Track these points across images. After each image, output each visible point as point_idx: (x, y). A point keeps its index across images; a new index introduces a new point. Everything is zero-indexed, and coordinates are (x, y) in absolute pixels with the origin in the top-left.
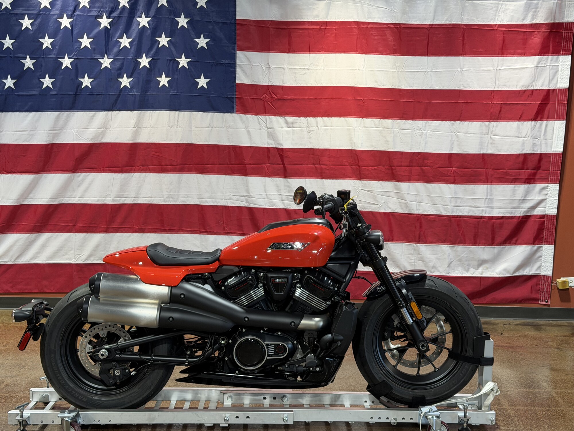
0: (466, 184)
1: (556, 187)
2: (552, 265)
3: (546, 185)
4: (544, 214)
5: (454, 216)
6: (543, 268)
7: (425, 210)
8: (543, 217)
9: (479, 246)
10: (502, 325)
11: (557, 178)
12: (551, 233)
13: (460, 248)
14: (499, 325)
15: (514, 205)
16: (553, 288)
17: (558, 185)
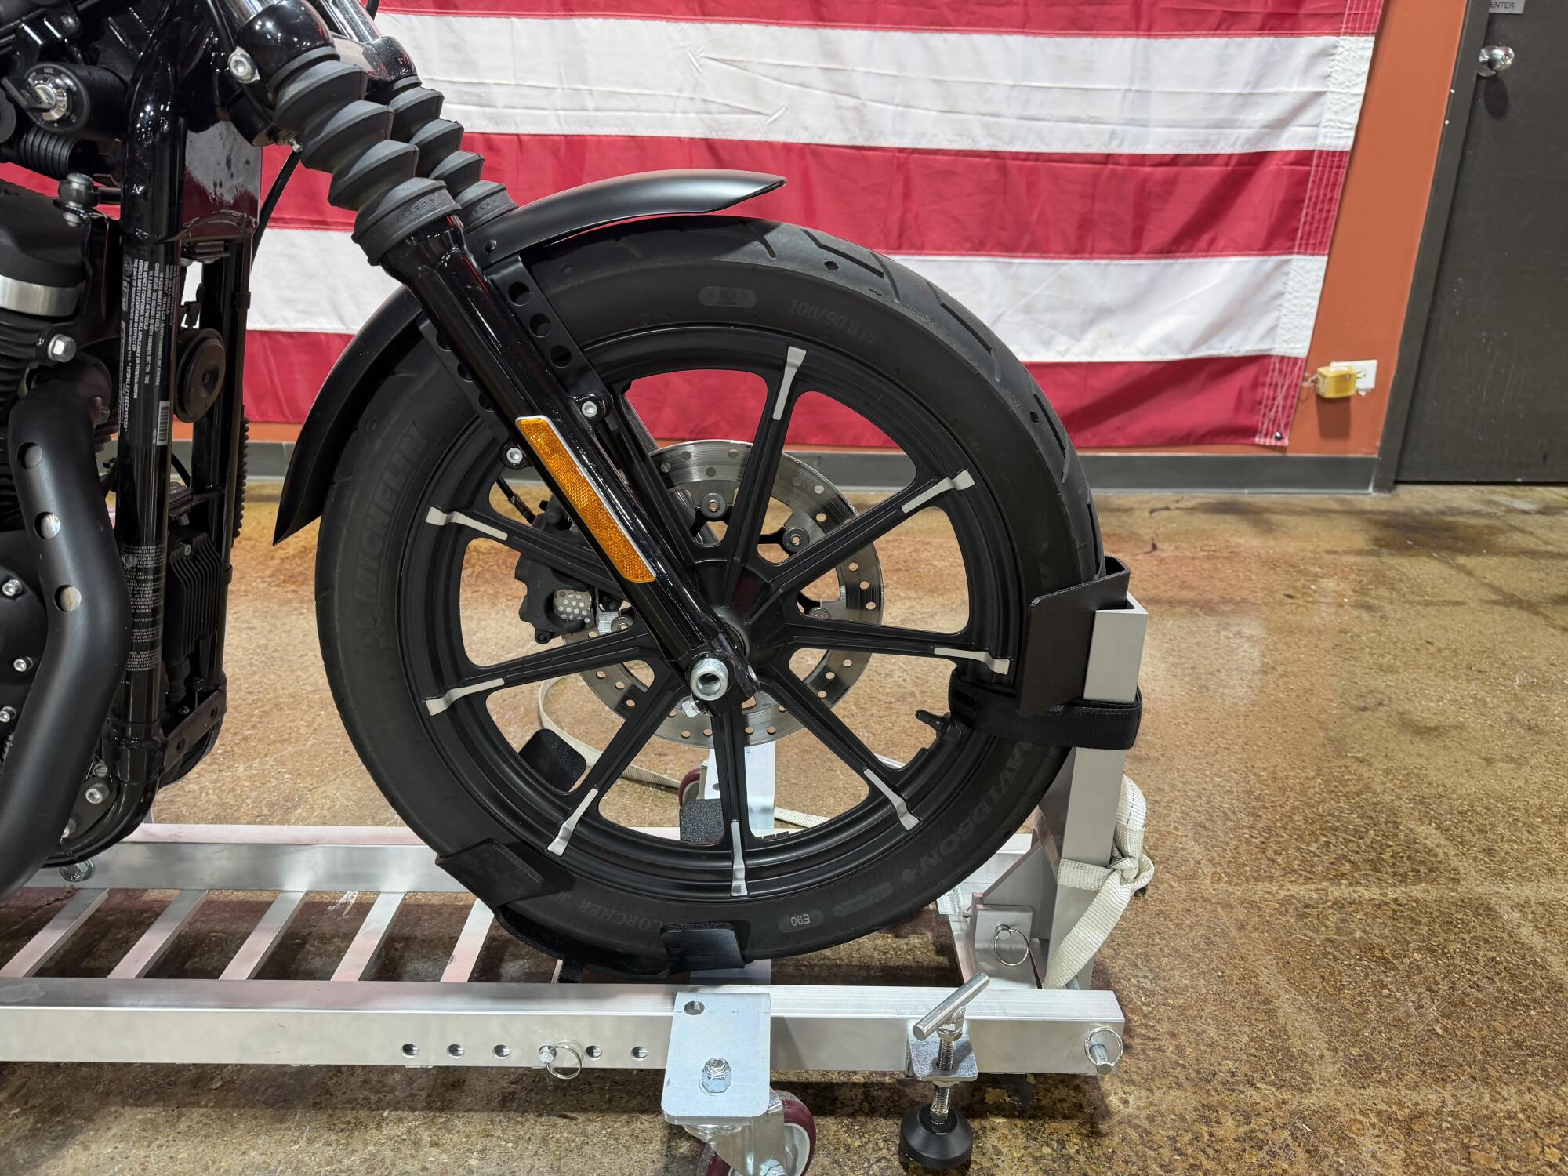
0: (1064, 35)
1: (1363, 48)
2: (1311, 323)
3: (1334, 39)
4: (1311, 148)
5: (1016, 156)
6: (1282, 332)
7: (923, 135)
8: (1304, 158)
9: (1090, 258)
10: (1146, 514)
11: (1371, 14)
12: (1324, 215)
13: (1029, 268)
14: (1137, 513)
15: (1219, 115)
16: (1303, 397)
17: (1372, 39)
